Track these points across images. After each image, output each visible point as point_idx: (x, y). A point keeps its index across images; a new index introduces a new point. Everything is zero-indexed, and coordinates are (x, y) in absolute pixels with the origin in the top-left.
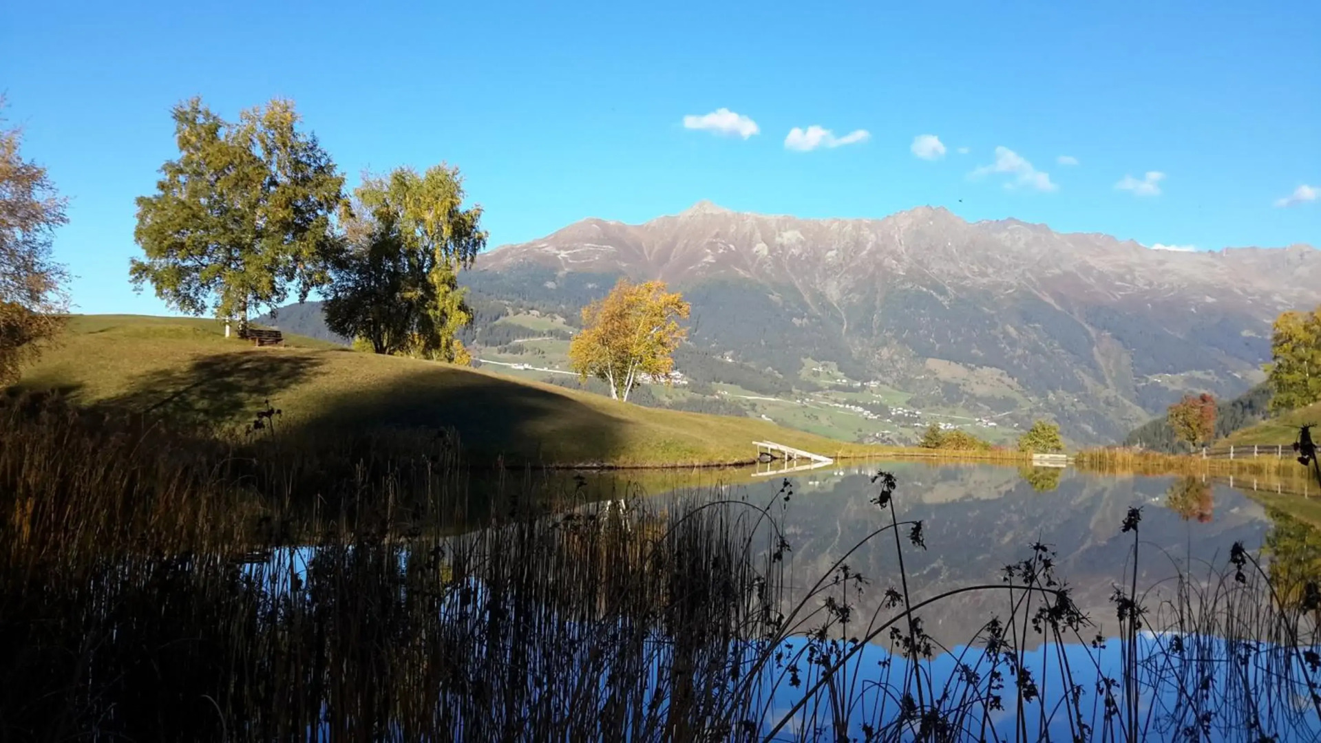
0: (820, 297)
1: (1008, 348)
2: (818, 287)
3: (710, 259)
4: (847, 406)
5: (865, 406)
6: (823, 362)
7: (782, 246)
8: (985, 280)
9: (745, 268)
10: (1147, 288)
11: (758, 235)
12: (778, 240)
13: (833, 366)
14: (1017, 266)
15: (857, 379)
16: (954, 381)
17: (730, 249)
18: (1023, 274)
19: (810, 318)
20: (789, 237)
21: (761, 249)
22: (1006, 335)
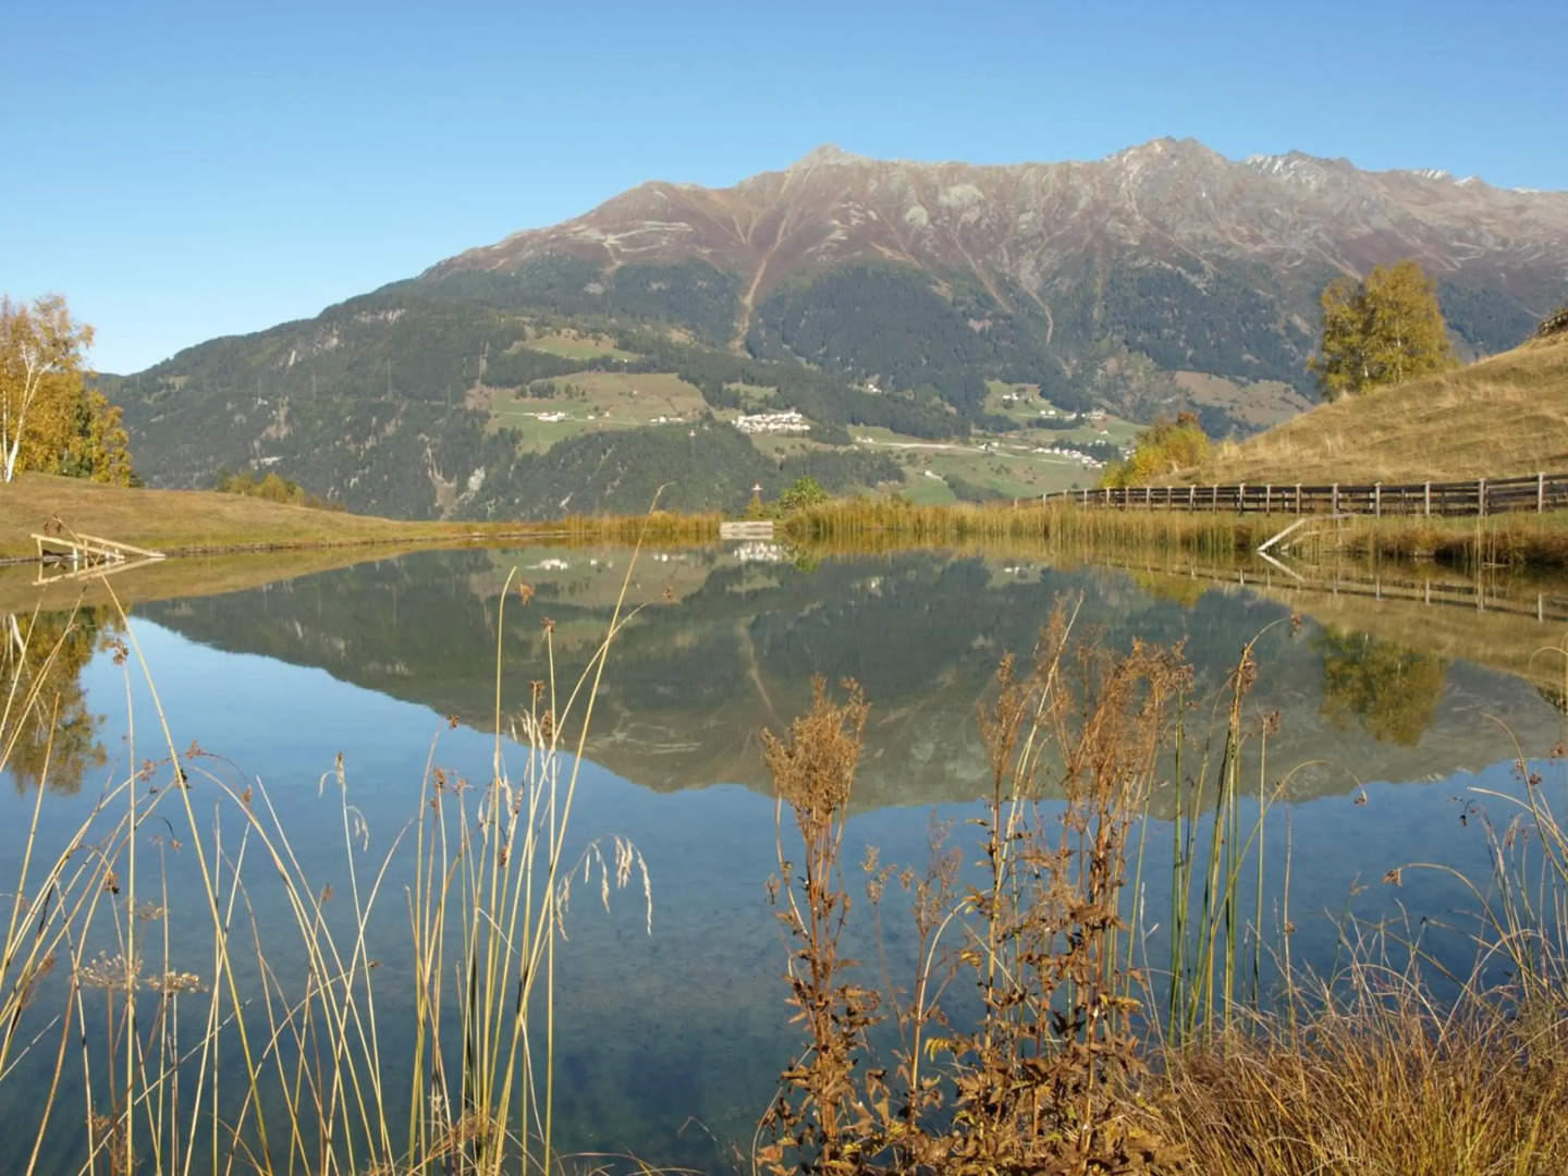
0: (1008, 286)
1: (1295, 349)
2: (1007, 270)
3: (839, 235)
4: (1057, 451)
5: (1083, 449)
6: (1017, 386)
7: (949, 208)
8: (1259, 249)
9: (893, 246)
10: (1500, 249)
11: (912, 192)
12: (943, 199)
13: (1032, 391)
14: (1306, 225)
15: (1071, 410)
16: (1217, 404)
17: (869, 219)
18: (1316, 237)
19: (996, 316)
20: (959, 194)
21: (917, 214)
22: (1291, 329)
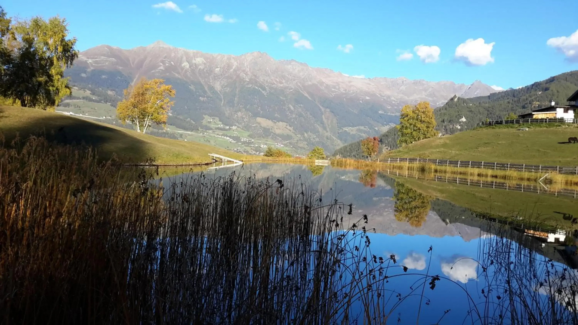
0: (212, 88)
1: (290, 114)
2: (211, 84)
3: (162, 68)
4: (223, 137)
5: (230, 137)
6: (213, 117)
7: (195, 64)
8: (282, 85)
9: (179, 73)
10: (344, 92)
11: (184, 58)
12: (194, 61)
13: (217, 119)
14: (294, 80)
15: (227, 125)
16: (268, 127)
17: (171, 64)
18: (297, 84)
19: (208, 97)
20: (199, 60)
21: (186, 65)
22: (289, 109)
